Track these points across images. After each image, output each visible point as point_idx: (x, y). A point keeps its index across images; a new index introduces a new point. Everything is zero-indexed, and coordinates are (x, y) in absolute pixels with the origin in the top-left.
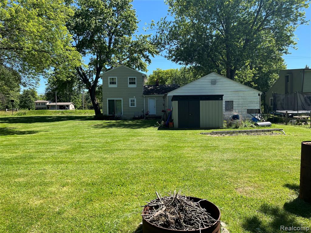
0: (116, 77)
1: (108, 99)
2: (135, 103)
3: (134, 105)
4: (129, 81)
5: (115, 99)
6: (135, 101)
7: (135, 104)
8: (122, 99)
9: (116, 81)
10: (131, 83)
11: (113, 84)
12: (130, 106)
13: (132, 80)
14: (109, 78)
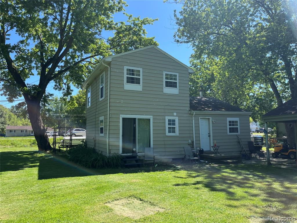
0: (141, 70)
1: (122, 116)
2: (177, 126)
3: (174, 132)
4: (165, 80)
5: (137, 117)
6: (177, 122)
7: (177, 130)
8: (151, 117)
9: (141, 77)
10: (169, 84)
11: (133, 82)
12: (167, 134)
13: (171, 79)
14: (126, 68)
